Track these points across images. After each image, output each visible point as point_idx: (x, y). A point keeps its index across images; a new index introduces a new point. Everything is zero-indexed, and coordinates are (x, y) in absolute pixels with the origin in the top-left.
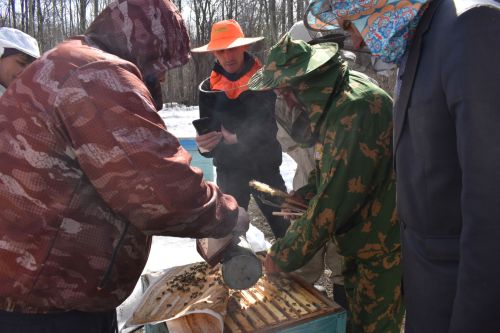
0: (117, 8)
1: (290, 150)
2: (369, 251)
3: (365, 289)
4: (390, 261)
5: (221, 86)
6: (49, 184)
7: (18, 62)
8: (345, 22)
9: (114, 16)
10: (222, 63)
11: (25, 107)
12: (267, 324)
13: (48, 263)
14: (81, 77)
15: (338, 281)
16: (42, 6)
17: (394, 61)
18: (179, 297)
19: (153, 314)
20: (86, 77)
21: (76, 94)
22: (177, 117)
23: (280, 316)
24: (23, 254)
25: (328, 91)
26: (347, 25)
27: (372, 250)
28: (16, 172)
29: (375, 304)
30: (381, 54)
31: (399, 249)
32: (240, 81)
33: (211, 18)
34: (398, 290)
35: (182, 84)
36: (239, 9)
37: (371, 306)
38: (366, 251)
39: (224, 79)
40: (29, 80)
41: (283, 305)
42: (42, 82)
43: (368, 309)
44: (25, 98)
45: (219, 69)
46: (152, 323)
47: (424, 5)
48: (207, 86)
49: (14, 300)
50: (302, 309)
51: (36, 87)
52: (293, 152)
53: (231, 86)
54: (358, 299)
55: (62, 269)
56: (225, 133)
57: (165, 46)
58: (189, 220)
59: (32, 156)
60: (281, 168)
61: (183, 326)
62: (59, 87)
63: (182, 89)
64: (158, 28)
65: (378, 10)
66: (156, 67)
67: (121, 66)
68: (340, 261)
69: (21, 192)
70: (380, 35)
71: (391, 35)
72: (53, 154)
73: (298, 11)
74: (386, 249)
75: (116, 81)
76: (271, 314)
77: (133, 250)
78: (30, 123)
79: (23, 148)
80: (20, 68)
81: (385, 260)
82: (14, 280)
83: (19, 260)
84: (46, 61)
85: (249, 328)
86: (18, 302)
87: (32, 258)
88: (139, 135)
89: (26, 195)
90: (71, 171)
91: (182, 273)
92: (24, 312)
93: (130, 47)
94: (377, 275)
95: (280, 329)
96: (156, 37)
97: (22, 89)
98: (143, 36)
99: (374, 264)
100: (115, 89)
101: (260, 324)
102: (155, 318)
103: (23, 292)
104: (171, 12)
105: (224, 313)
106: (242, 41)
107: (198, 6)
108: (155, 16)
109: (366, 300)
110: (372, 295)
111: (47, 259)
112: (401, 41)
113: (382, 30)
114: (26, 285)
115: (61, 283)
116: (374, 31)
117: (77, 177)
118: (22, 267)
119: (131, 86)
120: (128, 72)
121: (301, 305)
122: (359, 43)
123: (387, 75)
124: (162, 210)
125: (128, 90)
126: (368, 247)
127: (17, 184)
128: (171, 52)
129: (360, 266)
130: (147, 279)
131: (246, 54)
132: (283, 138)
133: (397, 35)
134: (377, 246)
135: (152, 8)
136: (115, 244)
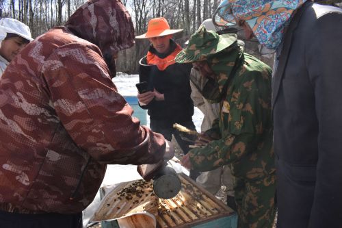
0: (86, 8)
1: (199, 105)
2: (254, 173)
3: (251, 199)
4: (268, 181)
5: (154, 61)
6: (38, 126)
7: (16, 42)
8: (241, 21)
9: (85, 14)
10: (155, 46)
11: (23, 73)
12: (185, 222)
13: (37, 180)
14: (59, 53)
15: (230, 193)
16: (33, 6)
17: (274, 48)
18: (125, 203)
19: (108, 214)
20: (63, 54)
21: (55, 64)
22: (122, 82)
23: (194, 217)
24: (21, 174)
25: (231, 64)
26: (242, 23)
27: (257, 172)
28: (16, 117)
29: (257, 210)
30: (266, 43)
31: (274, 173)
32: (167, 59)
33: (146, 16)
34: (272, 201)
35: (125, 60)
36: (165, 10)
37: (254, 211)
38: (252, 173)
39: (156, 57)
40: (25, 55)
41: (195, 209)
42: (34, 56)
43: (253, 213)
44: (23, 67)
45: (152, 50)
46: (107, 220)
47: (294, 11)
48: (145, 61)
49: (13, 205)
50: (208, 212)
51: (30, 60)
52: (202, 107)
53: (160, 62)
54: (246, 206)
55: (47, 184)
56: (156, 93)
57: (118, 34)
58: (130, 154)
59: (27, 107)
60: (193, 117)
61: (128, 222)
62: (45, 60)
63: (125, 63)
64: (114, 22)
65: (264, 14)
66: (112, 48)
67: (87, 46)
68: (232, 180)
69: (19, 130)
70: (265, 30)
71: (273, 31)
72: (40, 106)
73: (204, 12)
74: (266, 172)
75: (83, 57)
76: (187, 215)
77: (95, 173)
78: (26, 84)
79: (20, 101)
80: (17, 47)
81: (265, 179)
82: (13, 192)
83: (17, 178)
84: (38, 42)
85: (173, 225)
86: (17, 206)
87: (27, 176)
88: (96, 94)
89: (23, 133)
90: (52, 117)
91: (127, 186)
92: (20, 213)
93: (95, 34)
94: (259, 190)
95: (194, 225)
96: (112, 28)
97: (21, 61)
98: (104, 27)
99: (258, 183)
100: (82, 62)
101: (180, 221)
102: (109, 217)
103: (20, 200)
104: (123, 12)
105: (156, 214)
106: (168, 32)
107: (137, 7)
108: (112, 14)
109: (251, 207)
110: (255, 204)
111: (36, 178)
112: (279, 34)
113: (267, 27)
114: (21, 195)
115: (46, 195)
116: (261, 28)
117: (57, 122)
118: (20, 182)
119: (94, 61)
120: (92, 51)
121: (207, 209)
122: (250, 35)
123: (269, 57)
124: (110, 148)
125: (91, 62)
126: (254, 170)
127: (17, 125)
128: (122, 38)
129: (248, 184)
130: (103, 191)
131: (171, 41)
132: (195, 97)
133: (277, 30)
134: (260, 170)
135: (110, 8)
136: (82, 169)
